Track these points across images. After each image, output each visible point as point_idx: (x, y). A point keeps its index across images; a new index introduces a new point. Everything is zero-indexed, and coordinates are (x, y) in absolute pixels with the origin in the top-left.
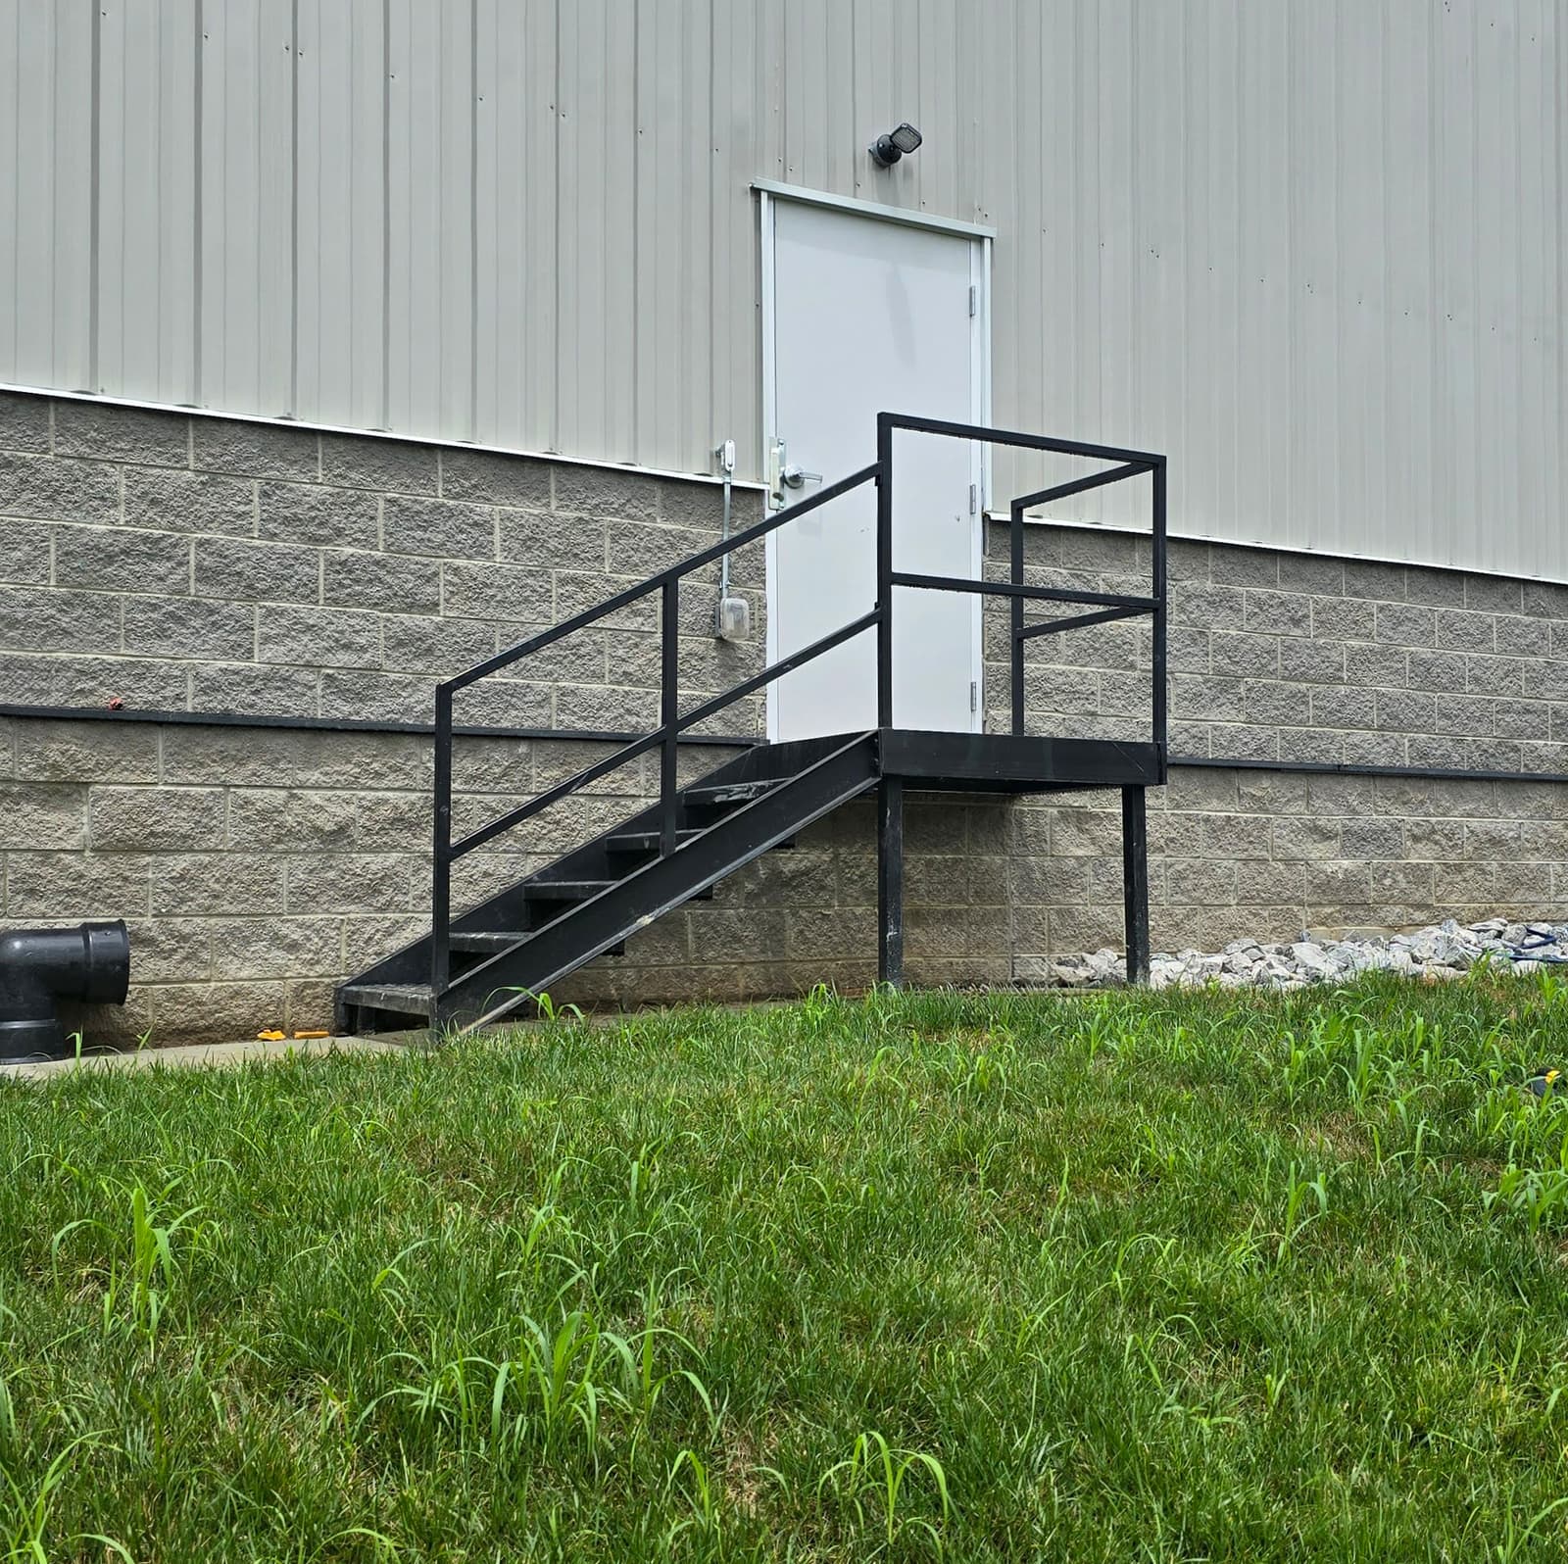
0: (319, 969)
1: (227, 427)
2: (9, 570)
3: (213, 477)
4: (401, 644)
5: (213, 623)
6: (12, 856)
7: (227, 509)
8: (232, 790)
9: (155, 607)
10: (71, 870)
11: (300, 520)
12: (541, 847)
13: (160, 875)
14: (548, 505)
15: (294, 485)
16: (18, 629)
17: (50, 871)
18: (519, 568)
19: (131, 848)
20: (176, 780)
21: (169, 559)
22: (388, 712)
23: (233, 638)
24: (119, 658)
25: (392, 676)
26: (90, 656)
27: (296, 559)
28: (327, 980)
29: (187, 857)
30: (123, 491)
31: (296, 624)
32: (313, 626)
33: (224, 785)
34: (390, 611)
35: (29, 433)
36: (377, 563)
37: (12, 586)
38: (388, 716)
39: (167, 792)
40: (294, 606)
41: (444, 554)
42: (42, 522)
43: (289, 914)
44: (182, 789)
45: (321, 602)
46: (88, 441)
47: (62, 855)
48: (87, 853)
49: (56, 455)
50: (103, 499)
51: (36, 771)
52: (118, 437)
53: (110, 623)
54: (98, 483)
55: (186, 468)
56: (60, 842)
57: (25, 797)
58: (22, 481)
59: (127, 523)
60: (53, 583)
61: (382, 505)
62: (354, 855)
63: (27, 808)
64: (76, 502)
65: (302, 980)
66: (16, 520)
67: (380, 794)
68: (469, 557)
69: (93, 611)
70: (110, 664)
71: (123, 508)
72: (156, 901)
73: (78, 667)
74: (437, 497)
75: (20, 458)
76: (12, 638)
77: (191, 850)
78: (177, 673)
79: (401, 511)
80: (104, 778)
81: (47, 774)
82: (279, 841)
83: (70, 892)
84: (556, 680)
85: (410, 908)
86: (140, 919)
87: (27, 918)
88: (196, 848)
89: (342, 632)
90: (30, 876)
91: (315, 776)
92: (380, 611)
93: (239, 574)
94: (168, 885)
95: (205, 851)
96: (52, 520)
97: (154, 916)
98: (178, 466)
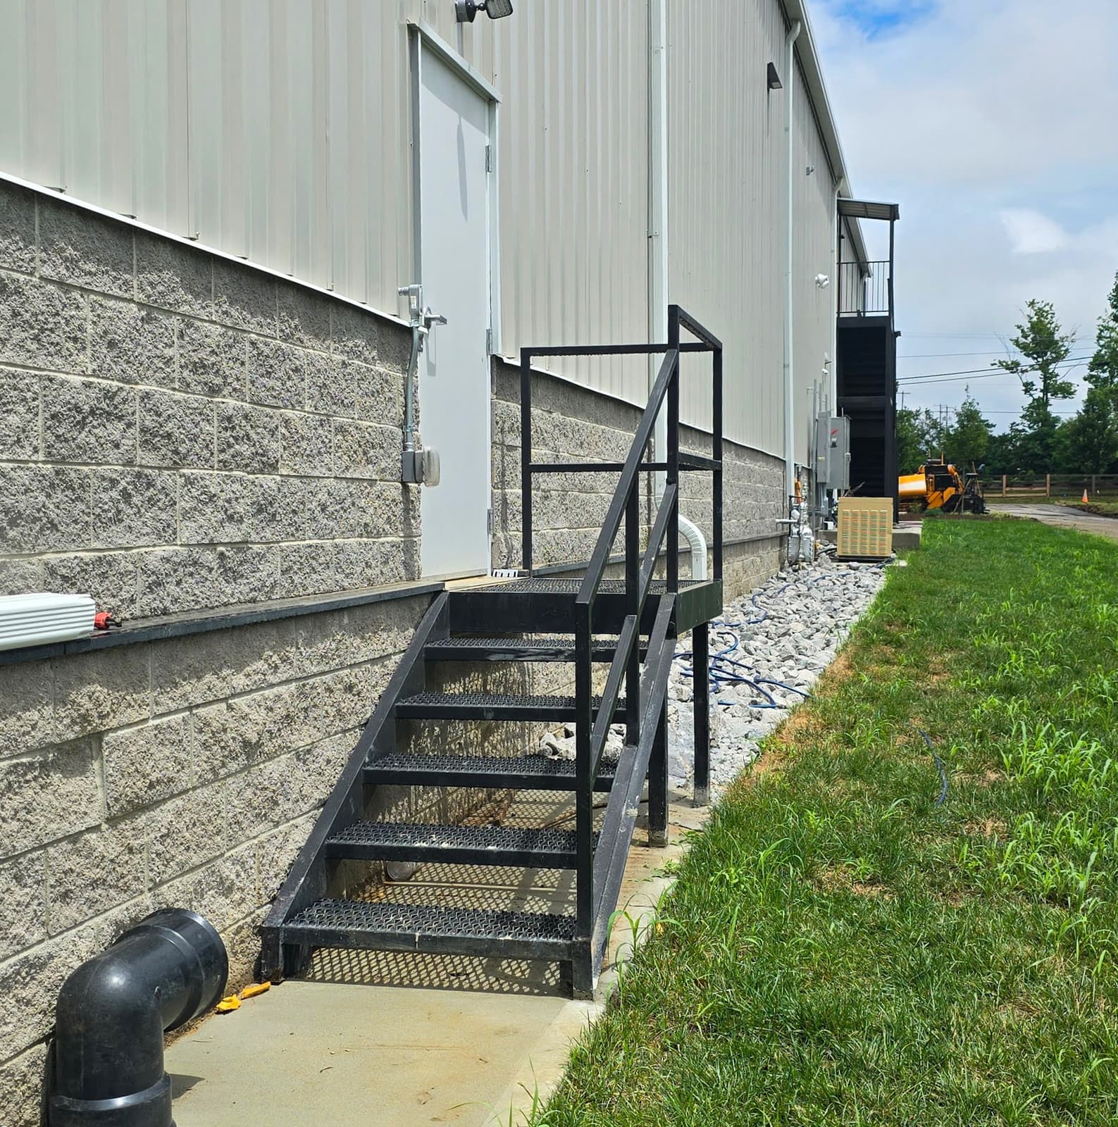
0: (245, 908)
1: (161, 246)
2: (10, 441)
3: (151, 311)
4: (260, 511)
5: (150, 499)
6: (51, 850)
7: (158, 352)
8: (194, 711)
9: (114, 483)
10: (96, 854)
11: (204, 366)
12: (352, 722)
13: (152, 836)
14: (328, 348)
15: (198, 323)
16: (17, 526)
17: (78, 860)
18: (317, 417)
19: (137, 807)
20: (161, 710)
21: (120, 418)
22: (251, 590)
23: (164, 516)
24: (92, 554)
25: (255, 547)
26: (72, 555)
27: (200, 414)
28: (249, 920)
29: (170, 805)
30: (89, 327)
31: (202, 494)
32: (215, 495)
33: (190, 708)
34: (253, 473)
35: (21, 244)
36: (246, 417)
37: (11, 465)
38: (251, 595)
39: (156, 727)
40: (202, 472)
41: (280, 404)
42: (33, 372)
43: (228, 850)
44: (165, 719)
45: (216, 466)
46: (66, 259)
47: (87, 836)
48: (104, 827)
49: (41, 278)
50: (75, 340)
51: (68, 727)
52: (86, 256)
53: (83, 507)
54: (72, 317)
55: (131, 301)
56: (87, 819)
57: (55, 765)
58: (15, 314)
59: (94, 374)
60: (41, 456)
61: (248, 347)
62: (262, 766)
63: (56, 777)
64: (58, 344)
65: (236, 926)
66: (12, 369)
67: (275, 690)
68: (293, 408)
69: (69, 493)
70: (87, 564)
71: (89, 352)
72: (152, 870)
73: (64, 571)
74: (276, 339)
75: (13, 281)
76: (13, 539)
77: (173, 796)
78: (131, 567)
79: (258, 354)
80: (114, 723)
81: (77, 728)
82: (224, 765)
83: (94, 884)
84: (334, 538)
85: (290, 815)
86: (140, 898)
87: (61, 933)
88: (176, 792)
89: (229, 501)
90: (65, 873)
91: (240, 681)
92: (248, 473)
93: (169, 436)
94: (160, 848)
95: (180, 794)
96: (40, 369)
97: (150, 890)
98: (126, 295)
